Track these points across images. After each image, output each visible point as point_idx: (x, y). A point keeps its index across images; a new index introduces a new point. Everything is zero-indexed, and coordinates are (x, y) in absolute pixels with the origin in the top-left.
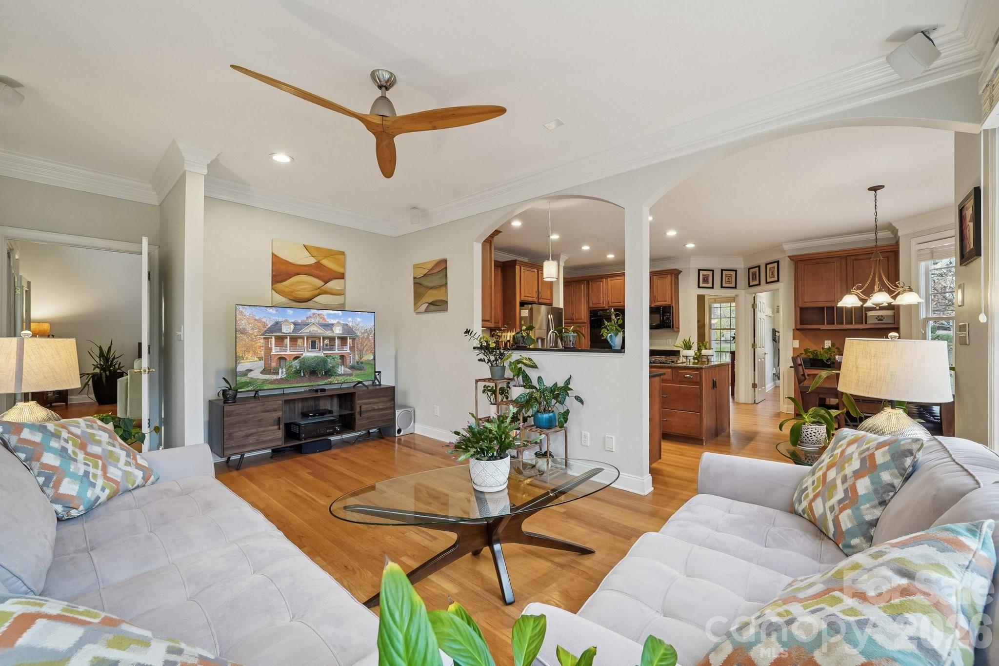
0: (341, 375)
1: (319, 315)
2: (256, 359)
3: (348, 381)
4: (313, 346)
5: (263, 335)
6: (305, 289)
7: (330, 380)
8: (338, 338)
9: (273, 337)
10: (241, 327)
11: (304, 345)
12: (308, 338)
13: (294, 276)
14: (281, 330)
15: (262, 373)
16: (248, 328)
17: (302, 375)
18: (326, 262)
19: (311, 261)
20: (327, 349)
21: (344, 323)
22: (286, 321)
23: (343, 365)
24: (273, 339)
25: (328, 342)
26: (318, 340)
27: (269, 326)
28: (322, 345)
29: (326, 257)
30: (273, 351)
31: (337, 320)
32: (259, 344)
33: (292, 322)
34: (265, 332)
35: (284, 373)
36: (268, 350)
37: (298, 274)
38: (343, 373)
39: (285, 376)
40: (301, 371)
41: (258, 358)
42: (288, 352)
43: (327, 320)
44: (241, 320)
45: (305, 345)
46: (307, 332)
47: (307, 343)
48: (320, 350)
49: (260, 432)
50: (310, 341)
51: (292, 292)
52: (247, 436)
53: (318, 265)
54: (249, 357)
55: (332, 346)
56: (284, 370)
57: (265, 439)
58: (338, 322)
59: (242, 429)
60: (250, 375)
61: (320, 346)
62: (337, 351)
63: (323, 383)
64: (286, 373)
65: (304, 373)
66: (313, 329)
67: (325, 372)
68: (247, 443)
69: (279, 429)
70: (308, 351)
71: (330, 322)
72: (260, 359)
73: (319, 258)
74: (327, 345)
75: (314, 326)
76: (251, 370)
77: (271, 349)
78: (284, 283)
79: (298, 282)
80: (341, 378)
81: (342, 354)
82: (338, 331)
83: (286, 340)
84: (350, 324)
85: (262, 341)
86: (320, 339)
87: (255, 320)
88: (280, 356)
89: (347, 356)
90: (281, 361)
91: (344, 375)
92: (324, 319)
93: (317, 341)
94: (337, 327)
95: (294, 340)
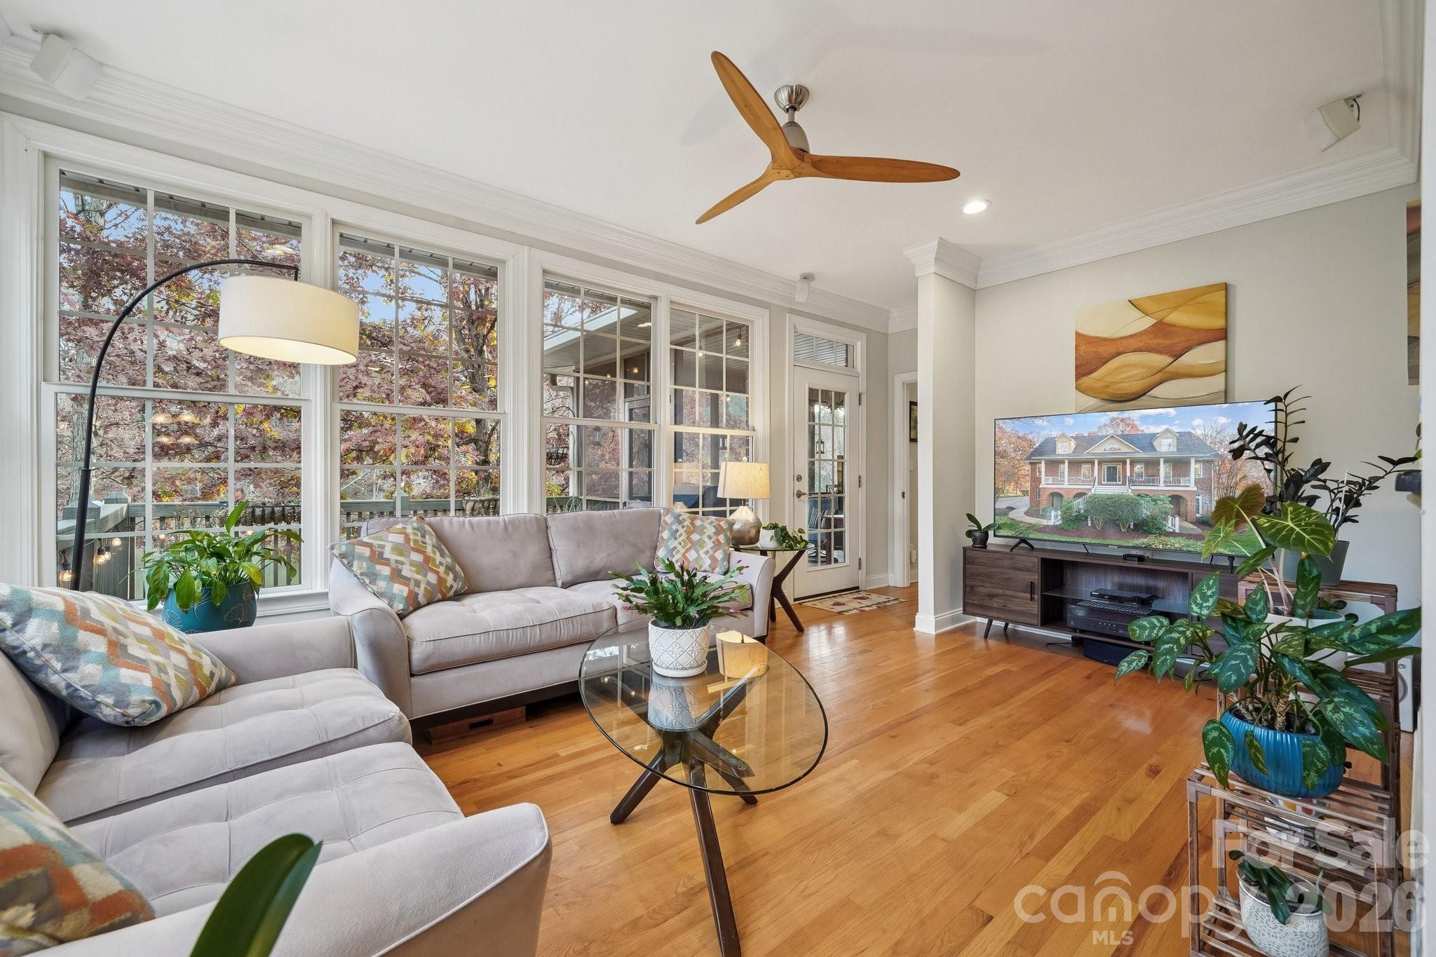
0: (1173, 534)
1: (1122, 420)
2: (1019, 493)
3: (1191, 549)
4: (1112, 476)
5: (1028, 458)
6: (1131, 377)
7: (1145, 540)
8: (1164, 461)
9: (1043, 462)
10: (1001, 449)
11: (1093, 475)
12: (1100, 463)
13: (1110, 360)
14: (1054, 451)
15: (1026, 513)
16: (1010, 449)
17: (1090, 524)
18: (1177, 318)
19: (1148, 322)
20: (1140, 482)
21: (1181, 430)
22: (1063, 435)
23: (1179, 515)
24: (1043, 465)
25: (1143, 470)
26: (1121, 466)
27: (1037, 445)
28: (1128, 474)
29: (1176, 308)
30: (1043, 482)
31: (1164, 427)
32: (1022, 472)
33: (1072, 437)
34: (1032, 454)
35: (1059, 517)
36: (1036, 480)
37: (1119, 354)
38: (1177, 531)
39: (1060, 522)
40: (1087, 518)
41: (1023, 492)
42: (1066, 485)
43: (1141, 428)
44: (1000, 438)
45: (1096, 474)
46: (1097, 451)
47: (1100, 470)
48: (1124, 484)
49: (1007, 596)
50: (1105, 467)
51: (1108, 387)
52: (991, 596)
53: (1161, 328)
54: (1011, 490)
55: (1152, 477)
56: (1059, 512)
57: (1014, 608)
58: (1167, 431)
59: (986, 585)
60: (1012, 515)
61: (1125, 477)
62: (1162, 487)
63: (1130, 545)
64: (1063, 519)
65: (1092, 520)
66: (1111, 446)
67: (1135, 525)
68: (991, 605)
69: (1032, 599)
70: (1100, 484)
71: (1147, 432)
72: (1025, 493)
73: (1160, 315)
74: (1140, 475)
75: (1112, 441)
76: (1012, 509)
77: (1039, 480)
78: (1093, 375)
79: (1119, 368)
80: (1172, 540)
81: (1176, 493)
82: (1166, 446)
83: (1062, 466)
84: (1199, 432)
85: (1028, 468)
86: (1124, 463)
87: (1019, 437)
88: (1052, 491)
89: (1188, 498)
90: (1055, 498)
91: (1180, 535)
92: (1133, 426)
93: (1119, 467)
94: (1163, 440)
95: (1075, 464)
